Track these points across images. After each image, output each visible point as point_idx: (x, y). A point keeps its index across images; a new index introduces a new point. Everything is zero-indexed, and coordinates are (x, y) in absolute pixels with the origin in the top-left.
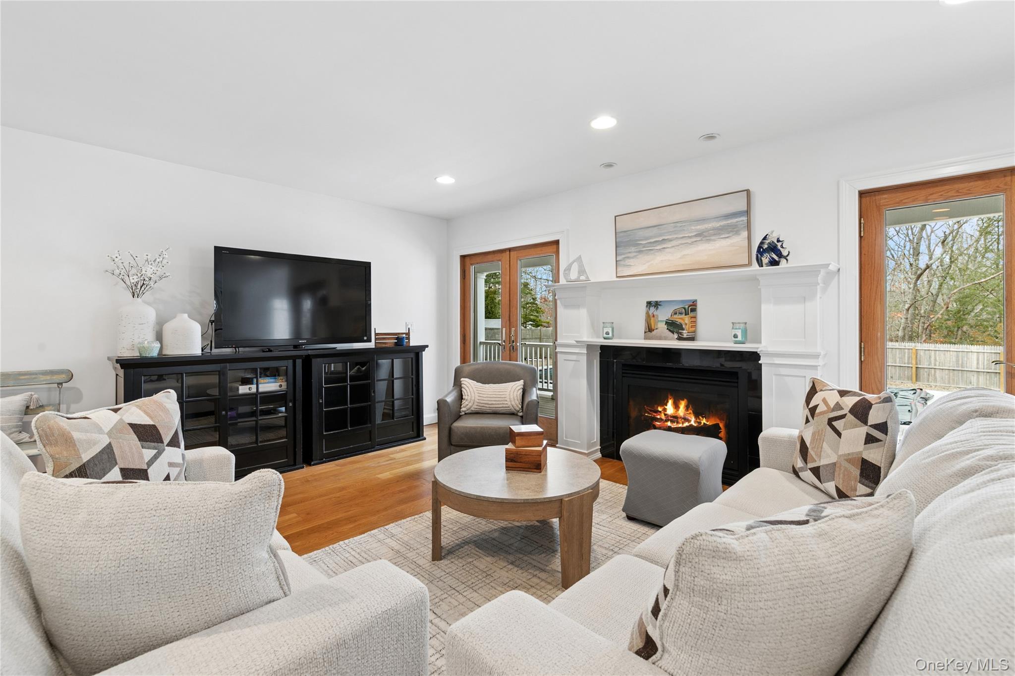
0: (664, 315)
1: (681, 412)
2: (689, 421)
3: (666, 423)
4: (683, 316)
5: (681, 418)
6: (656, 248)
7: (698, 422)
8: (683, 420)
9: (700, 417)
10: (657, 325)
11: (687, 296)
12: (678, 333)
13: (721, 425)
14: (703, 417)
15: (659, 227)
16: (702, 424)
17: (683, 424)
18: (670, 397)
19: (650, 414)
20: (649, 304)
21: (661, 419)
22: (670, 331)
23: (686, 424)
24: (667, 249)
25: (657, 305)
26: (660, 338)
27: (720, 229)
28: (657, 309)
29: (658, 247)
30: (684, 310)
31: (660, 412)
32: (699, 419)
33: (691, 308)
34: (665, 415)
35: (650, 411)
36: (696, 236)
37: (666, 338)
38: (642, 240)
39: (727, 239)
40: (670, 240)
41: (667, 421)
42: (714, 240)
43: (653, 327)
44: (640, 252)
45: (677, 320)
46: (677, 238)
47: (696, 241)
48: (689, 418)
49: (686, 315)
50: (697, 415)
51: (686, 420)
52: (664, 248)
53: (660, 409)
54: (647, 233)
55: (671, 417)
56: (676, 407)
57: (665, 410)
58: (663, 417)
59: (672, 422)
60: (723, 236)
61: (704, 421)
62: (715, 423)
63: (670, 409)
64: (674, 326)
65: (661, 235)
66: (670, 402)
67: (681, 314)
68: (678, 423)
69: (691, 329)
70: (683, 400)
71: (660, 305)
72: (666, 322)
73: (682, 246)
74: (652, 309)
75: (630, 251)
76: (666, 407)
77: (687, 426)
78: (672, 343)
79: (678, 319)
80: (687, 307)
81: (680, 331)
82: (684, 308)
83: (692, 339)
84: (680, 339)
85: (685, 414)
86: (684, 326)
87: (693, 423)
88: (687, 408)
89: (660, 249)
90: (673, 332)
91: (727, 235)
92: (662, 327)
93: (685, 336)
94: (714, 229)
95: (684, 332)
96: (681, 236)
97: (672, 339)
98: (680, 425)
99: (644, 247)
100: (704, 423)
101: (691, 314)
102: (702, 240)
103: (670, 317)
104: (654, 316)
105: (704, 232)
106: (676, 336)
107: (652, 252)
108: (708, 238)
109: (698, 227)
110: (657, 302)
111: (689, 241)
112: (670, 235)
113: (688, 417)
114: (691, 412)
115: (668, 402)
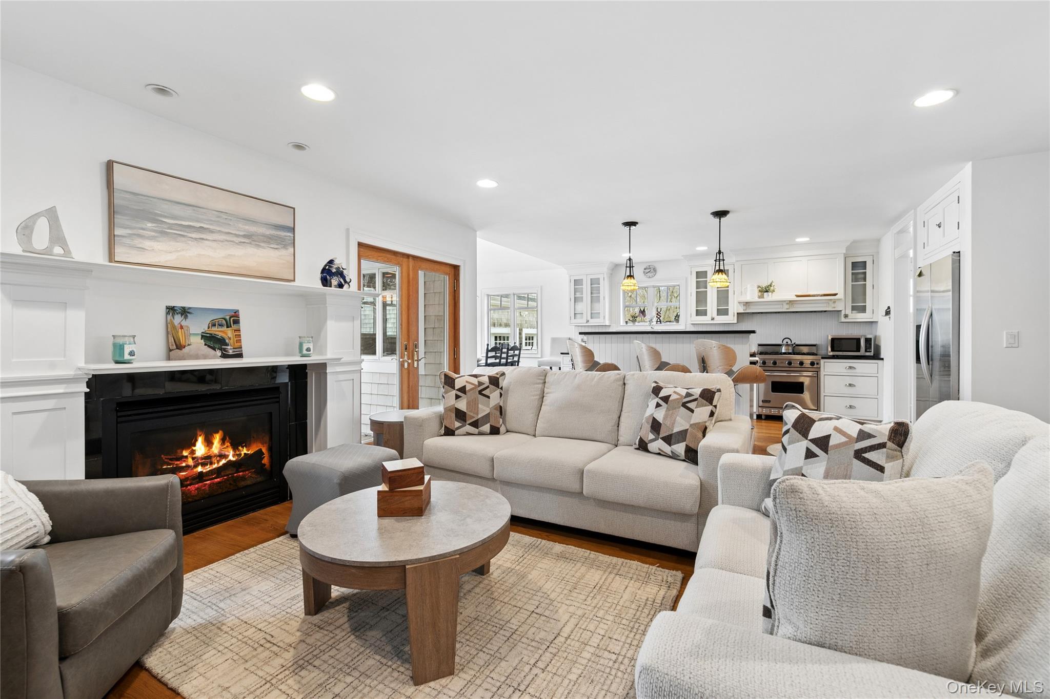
0: (196, 327)
1: (216, 448)
2: (226, 456)
3: (195, 470)
4: (225, 328)
5: (215, 456)
6: (190, 235)
7: (237, 455)
8: (218, 459)
9: (240, 448)
10: (189, 339)
11: (227, 304)
12: (221, 349)
13: (264, 450)
14: (243, 447)
15: (195, 208)
16: (243, 455)
17: (218, 463)
18: (199, 433)
19: (170, 465)
20: (171, 310)
21: (188, 467)
22: (209, 346)
23: (223, 461)
24: (207, 242)
25: (185, 312)
26: (197, 357)
27: (270, 238)
28: (186, 317)
29: (194, 235)
30: (224, 322)
31: (186, 457)
32: (239, 450)
33: (233, 319)
34: (193, 459)
35: (171, 460)
36: (244, 236)
37: (205, 357)
38: (165, 217)
39: (276, 250)
40: (212, 232)
41: (196, 466)
42: (263, 248)
43: (183, 342)
44: (163, 233)
45: (217, 333)
46: (220, 231)
47: (244, 242)
48: (227, 453)
49: (227, 327)
50: (235, 447)
51: (222, 456)
52: (203, 239)
53: (185, 453)
54: (177, 210)
55: (202, 459)
56: (209, 443)
57: (193, 452)
58: (190, 462)
59: (203, 465)
60: (272, 246)
61: (244, 451)
62: (258, 449)
63: (200, 449)
64: (214, 341)
65: (198, 221)
66: (200, 440)
67: (221, 325)
68: (211, 464)
69: (236, 344)
70: (217, 432)
71: (189, 313)
72: (202, 336)
73: (226, 243)
74: (178, 319)
75: (144, 226)
76: (194, 448)
77: (224, 464)
78: (215, 362)
79: (218, 331)
80: (228, 318)
81: (223, 347)
82: (225, 319)
83: (240, 356)
84: (225, 356)
85: (221, 450)
86: (227, 341)
87: (231, 458)
88: (223, 441)
89: (196, 239)
90: (214, 349)
91: (276, 247)
92: (197, 343)
93: (231, 352)
94: (264, 235)
95: (229, 347)
96: (227, 231)
97: (214, 357)
98: (215, 466)
99: (169, 228)
100: (245, 454)
101: (235, 327)
102: (250, 243)
103: (207, 329)
104: (182, 327)
105: (253, 235)
106: (219, 353)
107: (183, 239)
108: (258, 243)
109: (247, 227)
110: (184, 308)
111: (235, 239)
112: (211, 224)
113: (225, 452)
114: (229, 444)
115: (196, 440)
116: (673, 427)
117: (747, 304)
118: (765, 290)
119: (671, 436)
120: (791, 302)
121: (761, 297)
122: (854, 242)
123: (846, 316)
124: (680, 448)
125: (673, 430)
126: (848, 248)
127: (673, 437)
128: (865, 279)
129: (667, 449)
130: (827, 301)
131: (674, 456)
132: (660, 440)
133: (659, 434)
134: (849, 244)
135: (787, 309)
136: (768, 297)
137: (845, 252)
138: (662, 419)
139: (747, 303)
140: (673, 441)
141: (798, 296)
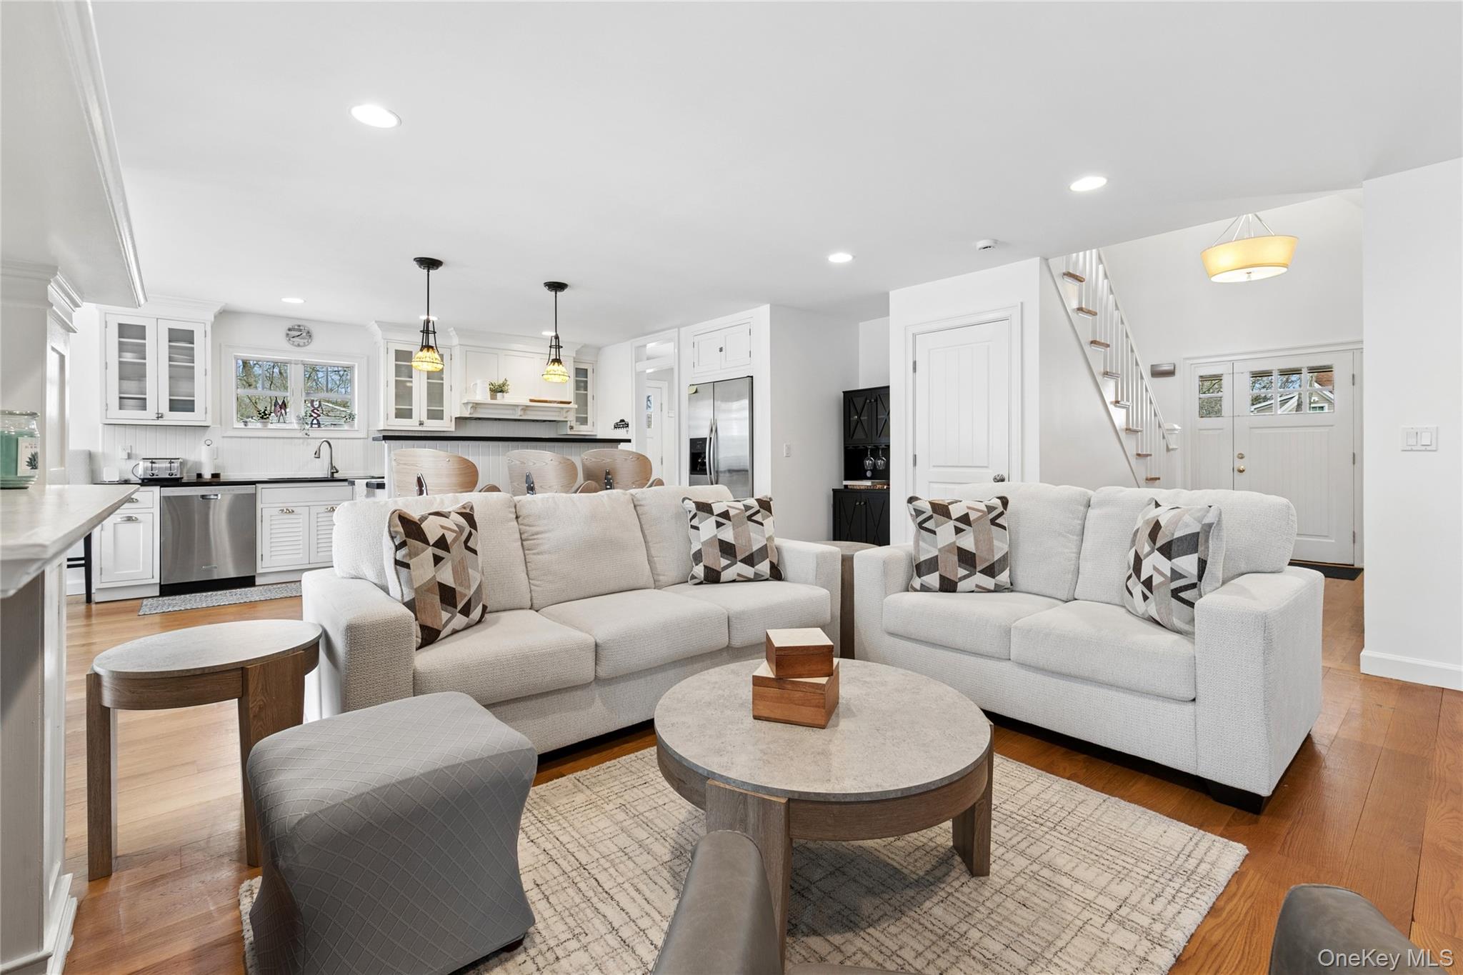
116: (751, 546)
117: (476, 406)
118: (498, 390)
119: (752, 555)
120: (526, 408)
121: (493, 397)
122: (585, 346)
123: (572, 428)
124: (764, 567)
125: (752, 549)
126: (578, 352)
127: (755, 556)
128: (586, 389)
129: (748, 571)
130: (558, 410)
131: (758, 578)
132: (738, 563)
133: (735, 557)
134: (579, 347)
135: (521, 416)
136: (501, 399)
137: (575, 355)
138: (733, 539)
139: (476, 404)
140: (756, 560)
141: (531, 401)
